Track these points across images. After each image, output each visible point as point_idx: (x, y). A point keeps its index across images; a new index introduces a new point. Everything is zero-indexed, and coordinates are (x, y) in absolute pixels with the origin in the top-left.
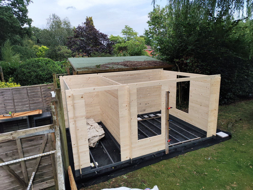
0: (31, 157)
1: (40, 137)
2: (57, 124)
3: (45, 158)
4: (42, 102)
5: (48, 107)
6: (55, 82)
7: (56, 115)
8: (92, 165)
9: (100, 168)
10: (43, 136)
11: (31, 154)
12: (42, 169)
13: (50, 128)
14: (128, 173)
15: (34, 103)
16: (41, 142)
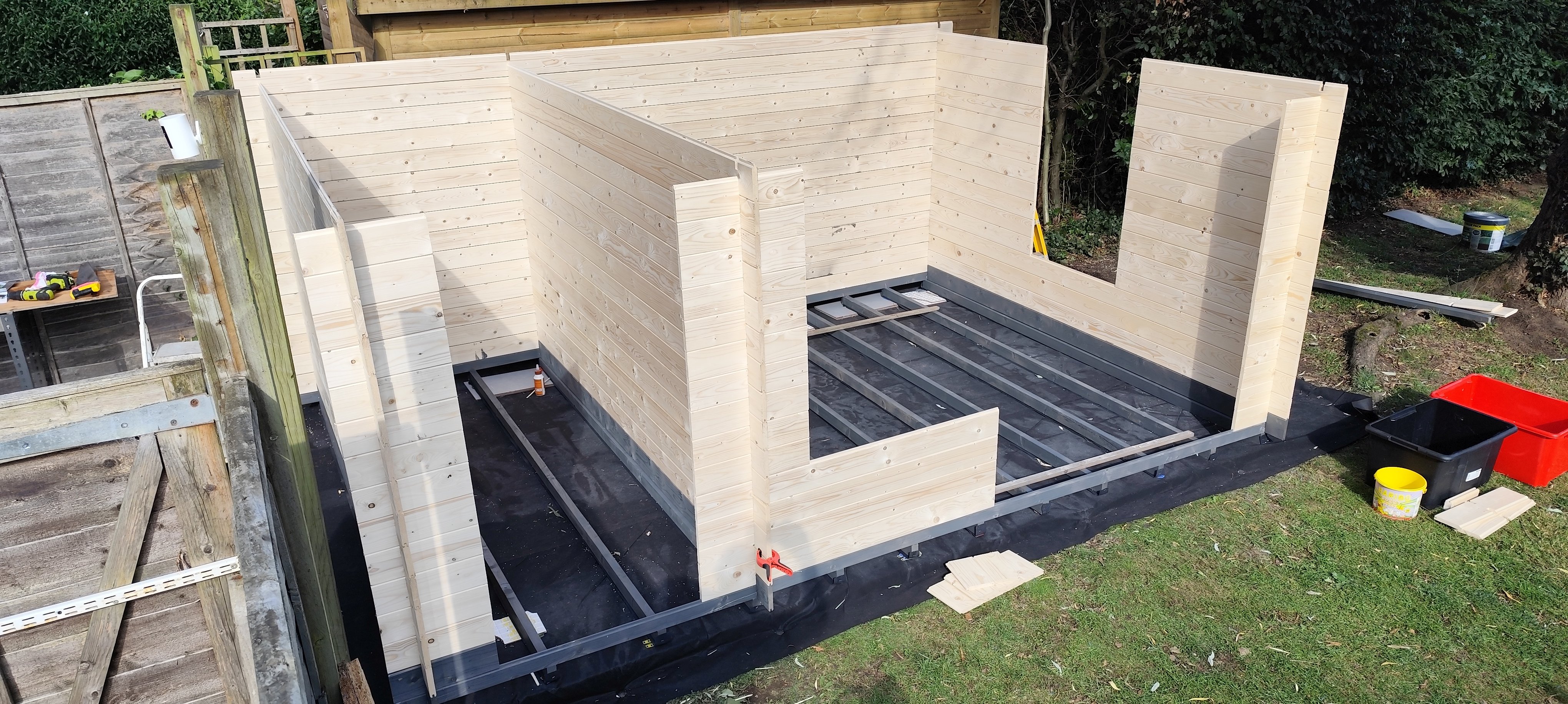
0: (39, 617)
1: (101, 455)
2: (228, 357)
3: (159, 618)
4: (110, 219)
5: (155, 251)
6: (194, 73)
7: (215, 283)
8: (506, 631)
9: (559, 649)
10: (123, 449)
11: (39, 590)
12: (142, 691)
13: (178, 390)
14: (750, 674)
15: (47, 223)
16: (113, 502)
